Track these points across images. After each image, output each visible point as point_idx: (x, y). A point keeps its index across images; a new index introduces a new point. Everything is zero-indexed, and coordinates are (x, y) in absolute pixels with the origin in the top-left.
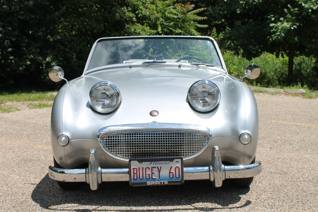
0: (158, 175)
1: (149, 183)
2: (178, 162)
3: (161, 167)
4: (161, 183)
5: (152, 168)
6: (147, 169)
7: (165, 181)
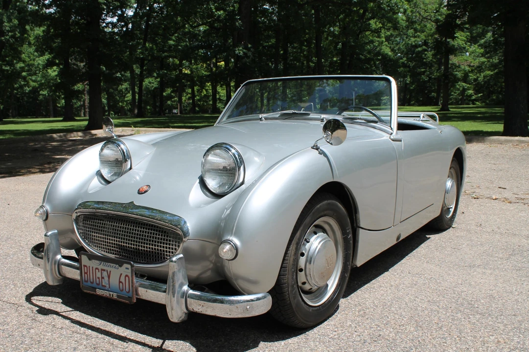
0: (107, 282)
1: (99, 292)
2: (128, 269)
3: (110, 271)
4: (110, 294)
5: (102, 270)
6: (97, 270)
7: (114, 294)
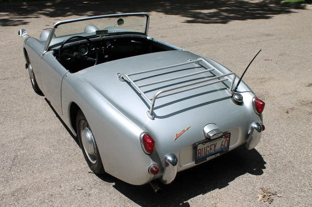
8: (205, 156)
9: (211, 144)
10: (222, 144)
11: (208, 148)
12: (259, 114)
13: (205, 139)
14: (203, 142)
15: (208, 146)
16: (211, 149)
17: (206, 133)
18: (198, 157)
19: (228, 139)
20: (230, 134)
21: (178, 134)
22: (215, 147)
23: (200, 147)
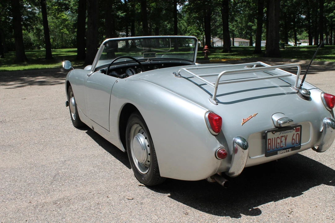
8: (276, 149)
9: (282, 135)
10: (294, 138)
11: (278, 139)
12: (330, 110)
13: (275, 128)
14: (273, 131)
15: (279, 137)
16: (281, 142)
17: (275, 121)
18: (269, 150)
19: (299, 132)
20: (301, 126)
21: (245, 119)
22: (286, 139)
23: (270, 136)
